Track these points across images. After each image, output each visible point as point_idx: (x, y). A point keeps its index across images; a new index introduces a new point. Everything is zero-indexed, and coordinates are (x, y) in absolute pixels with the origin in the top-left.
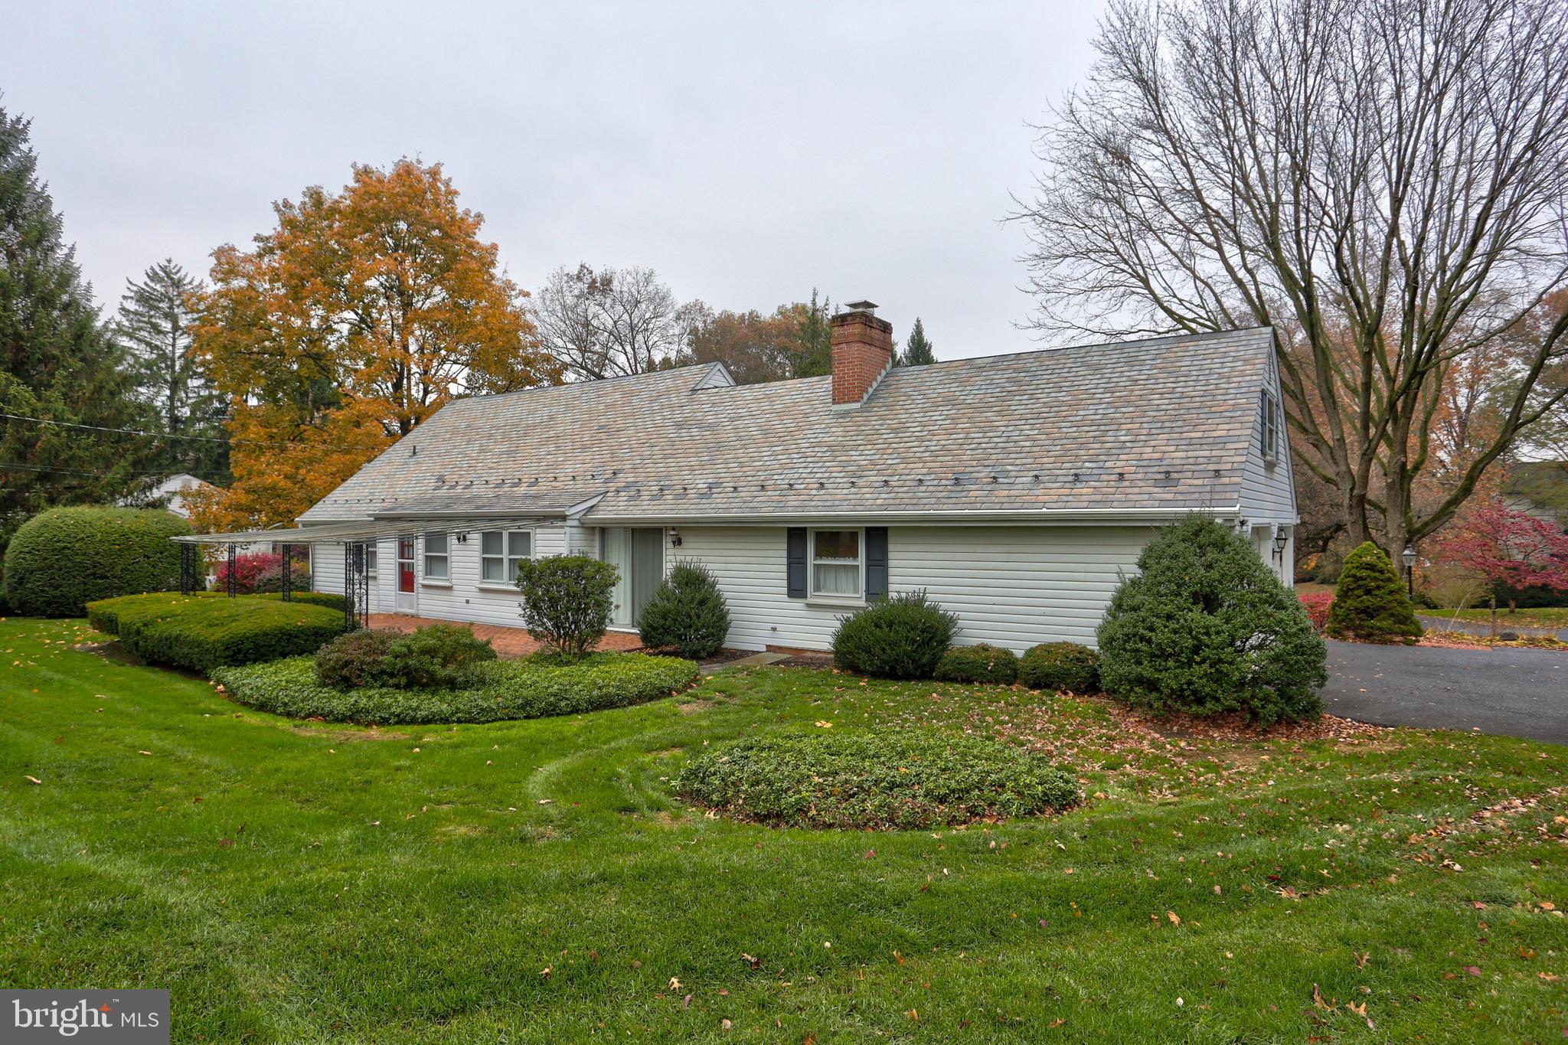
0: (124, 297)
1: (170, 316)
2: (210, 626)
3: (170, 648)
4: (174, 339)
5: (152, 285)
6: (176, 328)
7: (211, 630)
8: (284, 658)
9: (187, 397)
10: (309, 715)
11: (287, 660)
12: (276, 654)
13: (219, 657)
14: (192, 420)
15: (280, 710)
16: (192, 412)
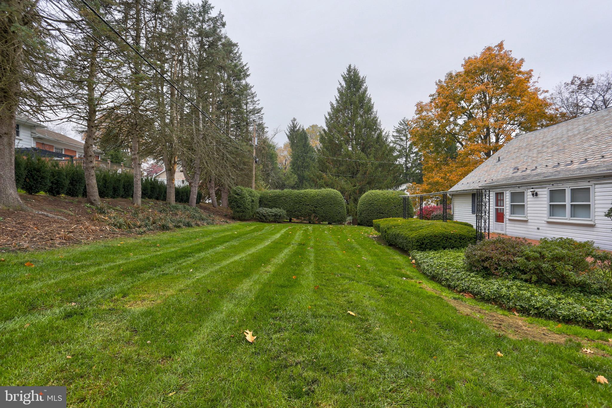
0: (393, 132)
1: (406, 135)
2: (411, 230)
3: (396, 239)
4: (406, 142)
5: (400, 126)
6: (407, 139)
7: (411, 233)
8: (444, 249)
9: (410, 160)
10: (463, 291)
11: (446, 251)
12: (441, 246)
13: (414, 245)
14: (412, 167)
15: (444, 283)
16: (412, 164)
